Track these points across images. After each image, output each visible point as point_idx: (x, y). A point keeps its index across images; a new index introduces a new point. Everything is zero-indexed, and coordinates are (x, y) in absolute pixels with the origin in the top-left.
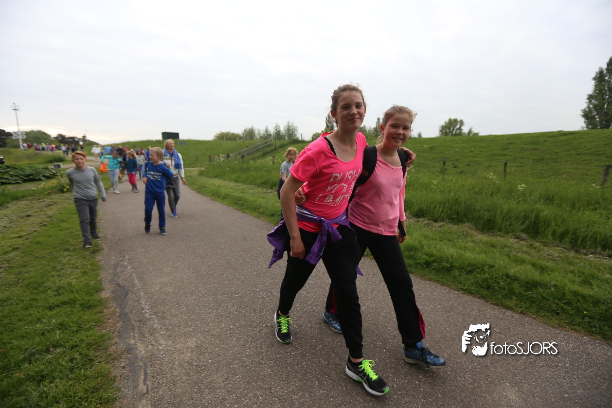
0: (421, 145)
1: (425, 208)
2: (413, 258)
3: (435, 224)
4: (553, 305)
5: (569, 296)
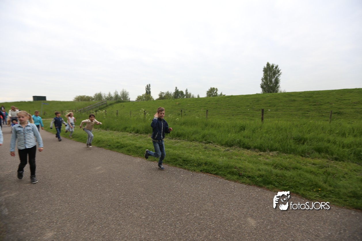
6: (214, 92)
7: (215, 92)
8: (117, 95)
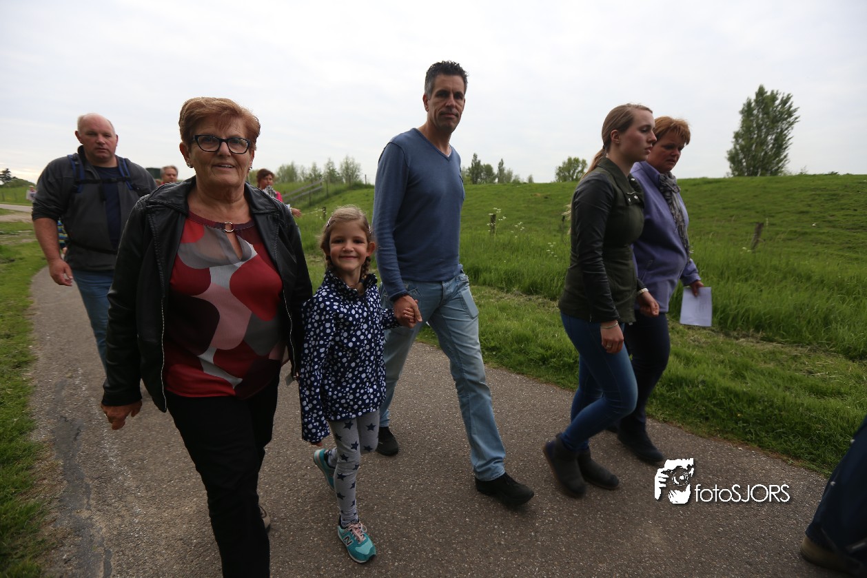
0: (533, 194)
1: (539, 281)
2: (524, 352)
3: (552, 303)
4: (700, 407)
5: (721, 396)
6: (575, 170)
7: (580, 169)
8: (333, 171)
